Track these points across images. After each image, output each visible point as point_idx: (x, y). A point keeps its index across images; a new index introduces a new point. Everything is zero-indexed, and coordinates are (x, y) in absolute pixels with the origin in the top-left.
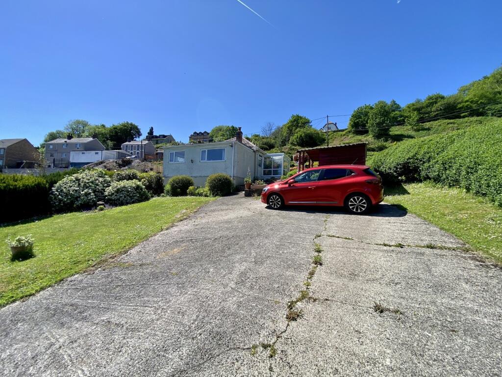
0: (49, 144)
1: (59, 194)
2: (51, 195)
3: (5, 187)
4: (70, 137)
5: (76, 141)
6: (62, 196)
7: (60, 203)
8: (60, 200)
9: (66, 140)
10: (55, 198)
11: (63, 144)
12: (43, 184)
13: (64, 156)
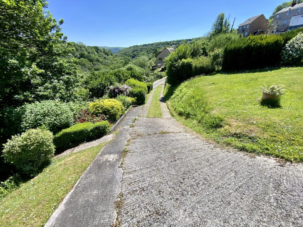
0: (276, 14)
1: (291, 50)
2: (283, 51)
3: (254, 45)
4: (293, 4)
5: (298, 7)
6: (292, 52)
7: (289, 58)
8: (290, 55)
9: (290, 7)
10: (286, 54)
11: (287, 12)
12: (280, 41)
13: (285, 22)
